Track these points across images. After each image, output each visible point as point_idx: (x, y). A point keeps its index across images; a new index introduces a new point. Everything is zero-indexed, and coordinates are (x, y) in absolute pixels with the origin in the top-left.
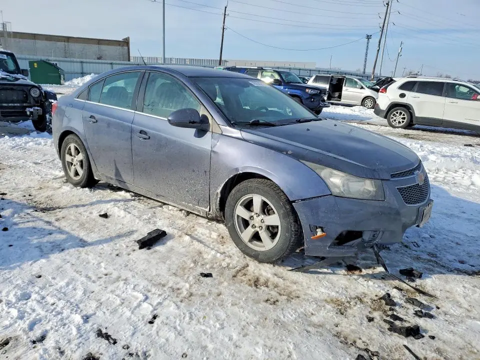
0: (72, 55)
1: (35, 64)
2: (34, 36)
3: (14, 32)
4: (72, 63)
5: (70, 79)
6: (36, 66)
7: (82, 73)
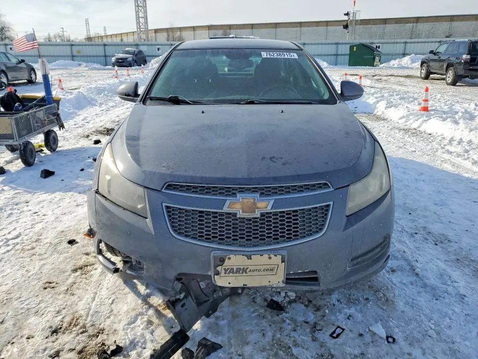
0: (418, 36)
1: (355, 48)
2: (385, 21)
3: (361, 20)
4: (395, 44)
5: (388, 61)
6: (355, 50)
7: (404, 54)
